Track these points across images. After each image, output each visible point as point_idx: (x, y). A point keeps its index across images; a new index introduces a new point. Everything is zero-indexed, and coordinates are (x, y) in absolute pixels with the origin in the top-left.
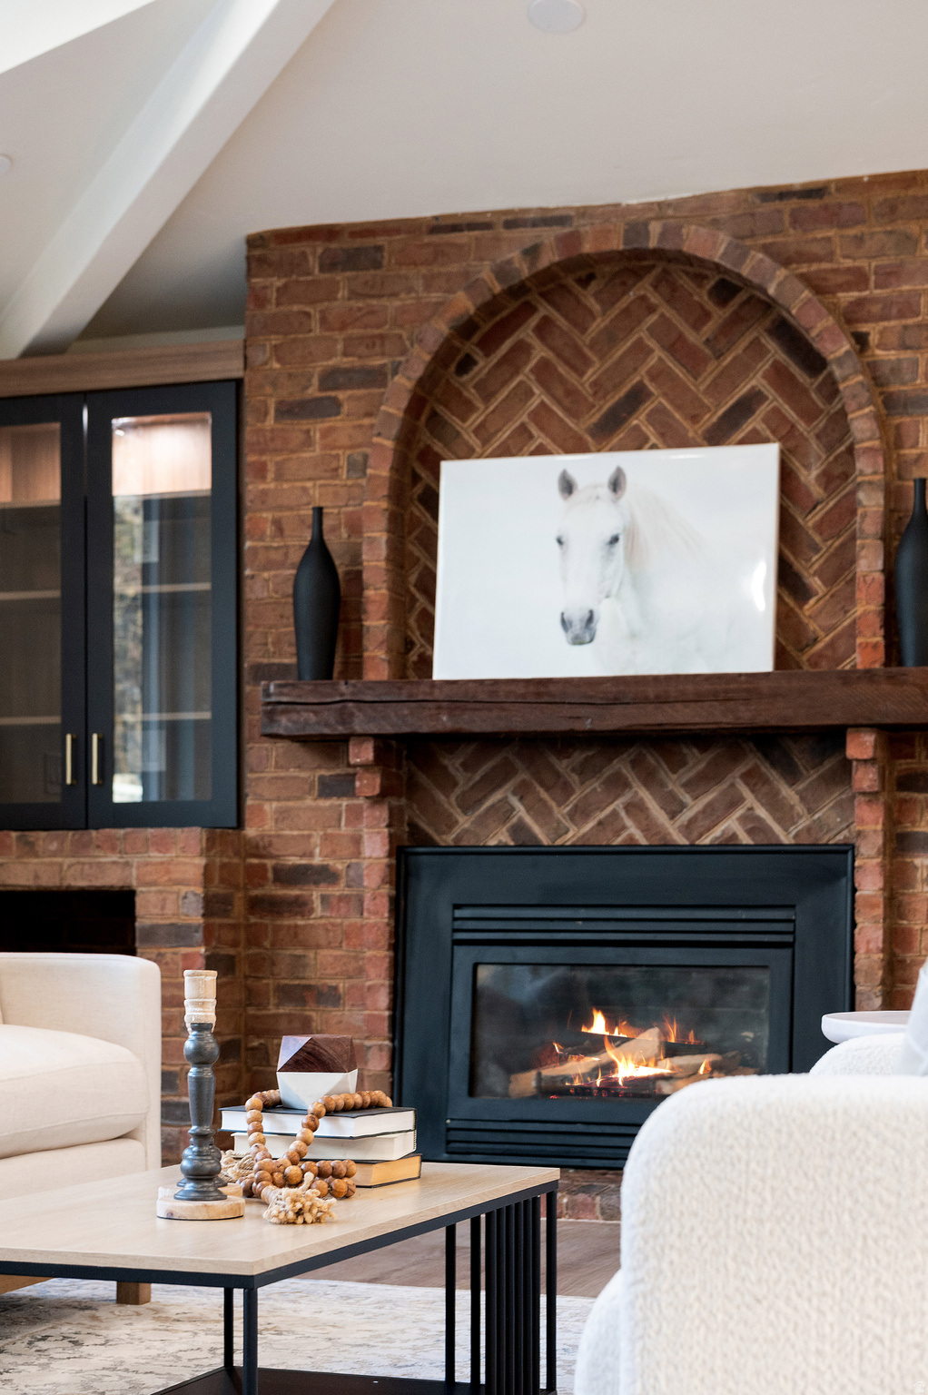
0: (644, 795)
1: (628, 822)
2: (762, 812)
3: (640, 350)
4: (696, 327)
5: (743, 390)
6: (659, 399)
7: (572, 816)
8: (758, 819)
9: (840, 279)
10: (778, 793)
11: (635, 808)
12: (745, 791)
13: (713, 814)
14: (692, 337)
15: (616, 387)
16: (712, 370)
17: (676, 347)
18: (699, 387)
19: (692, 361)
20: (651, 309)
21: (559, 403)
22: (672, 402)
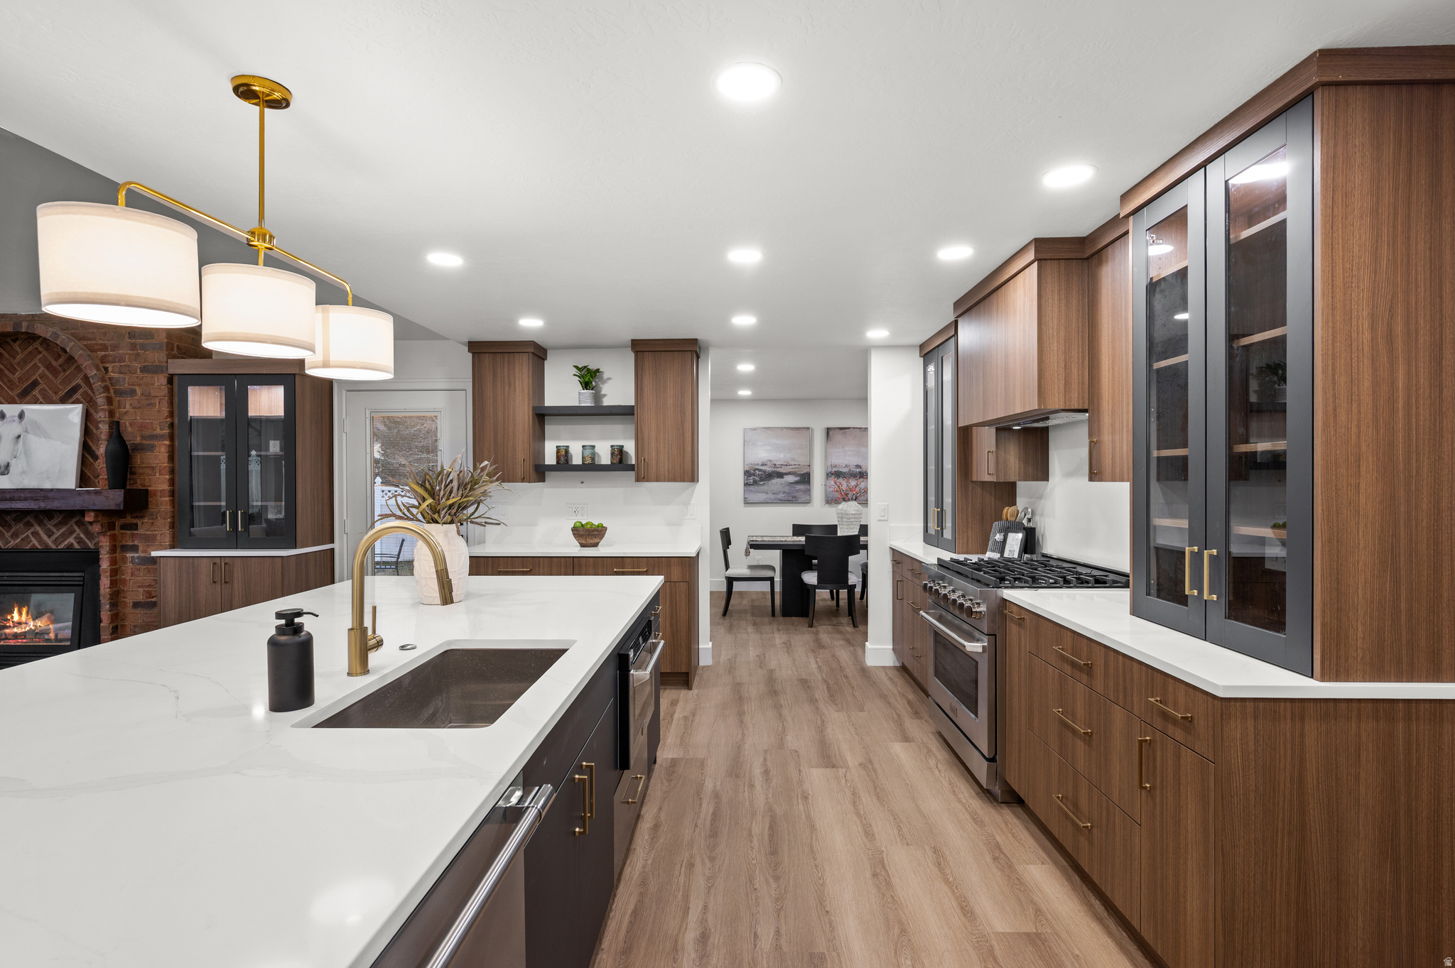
0: (38, 529)
1: (33, 539)
2: (82, 536)
3: (35, 367)
4: (56, 360)
5: (74, 384)
6: (43, 385)
7: (12, 536)
8: (81, 538)
9: (98, 347)
10: (88, 529)
11: (35, 534)
12: (76, 528)
13: (64, 536)
14: (54, 363)
15: (27, 380)
16: (62, 376)
17: (49, 367)
18: (57, 382)
19: (55, 372)
20: (40, 353)
21: (6, 384)
22: (48, 387)
